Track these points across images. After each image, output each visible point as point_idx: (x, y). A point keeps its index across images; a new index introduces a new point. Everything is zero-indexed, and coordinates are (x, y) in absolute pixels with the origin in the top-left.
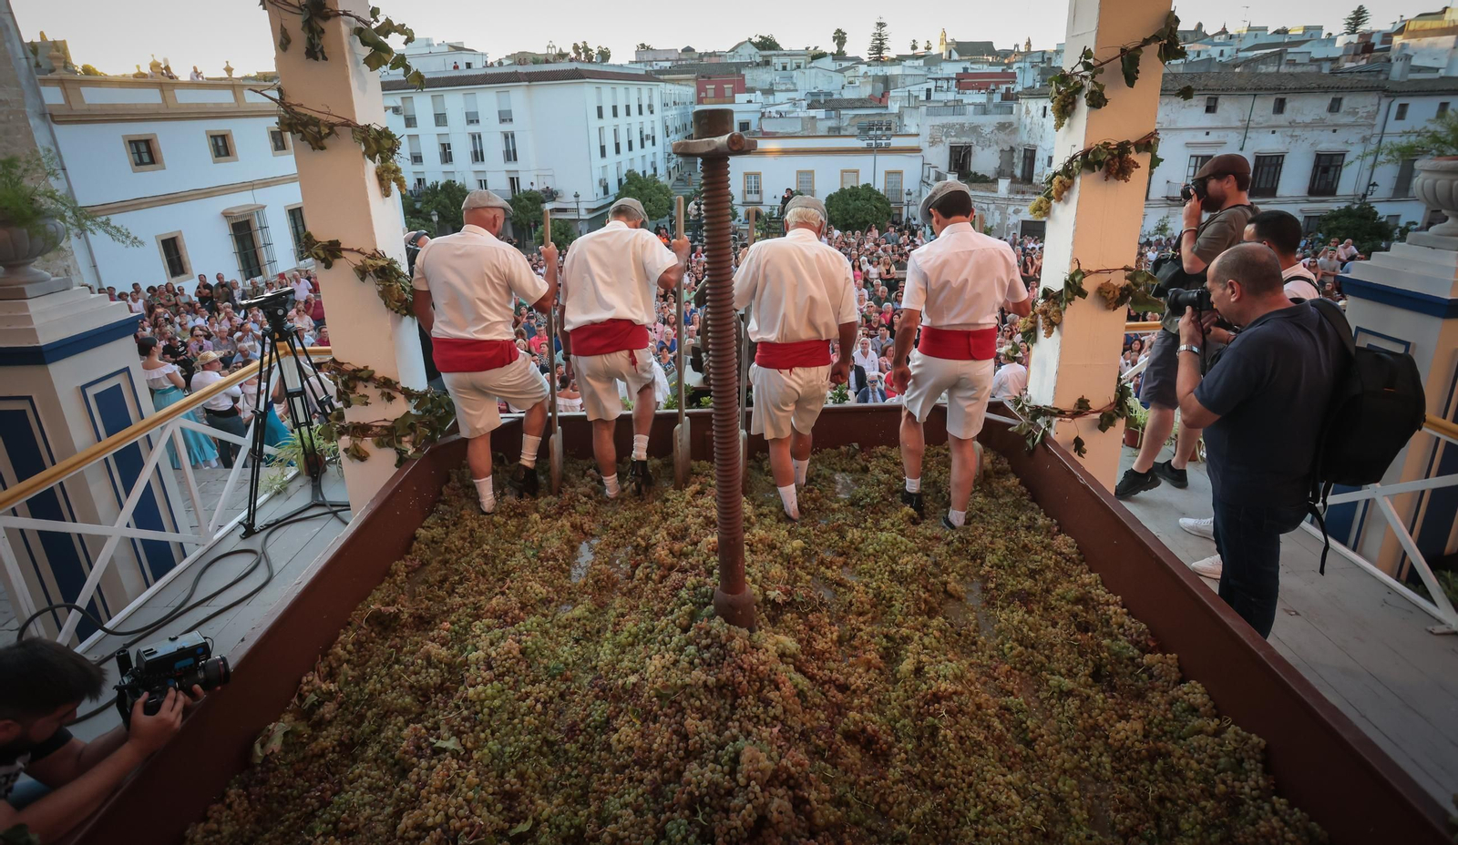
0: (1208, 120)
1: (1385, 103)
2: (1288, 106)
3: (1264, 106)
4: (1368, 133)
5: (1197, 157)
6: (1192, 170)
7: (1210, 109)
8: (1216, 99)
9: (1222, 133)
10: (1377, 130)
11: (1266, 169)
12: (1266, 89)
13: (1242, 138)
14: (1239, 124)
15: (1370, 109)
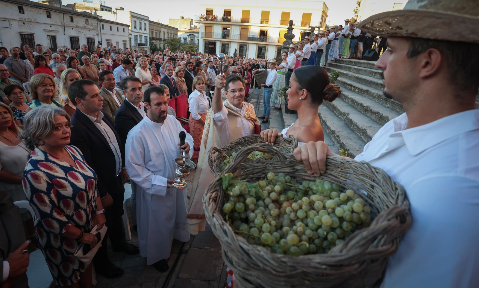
0: (48, 21)
1: (99, 23)
2: (74, 20)
3: (67, 18)
4: (97, 32)
5: (50, 36)
6: (49, 41)
7: (49, 16)
8: (50, 13)
9: (56, 27)
10: (99, 32)
11: (75, 42)
12: (66, 12)
13: (63, 30)
14: (60, 24)
15: (96, 25)
